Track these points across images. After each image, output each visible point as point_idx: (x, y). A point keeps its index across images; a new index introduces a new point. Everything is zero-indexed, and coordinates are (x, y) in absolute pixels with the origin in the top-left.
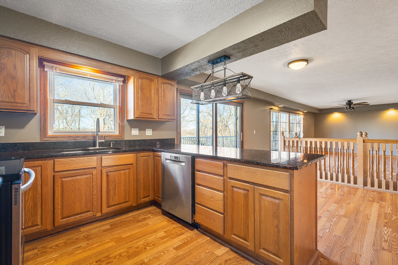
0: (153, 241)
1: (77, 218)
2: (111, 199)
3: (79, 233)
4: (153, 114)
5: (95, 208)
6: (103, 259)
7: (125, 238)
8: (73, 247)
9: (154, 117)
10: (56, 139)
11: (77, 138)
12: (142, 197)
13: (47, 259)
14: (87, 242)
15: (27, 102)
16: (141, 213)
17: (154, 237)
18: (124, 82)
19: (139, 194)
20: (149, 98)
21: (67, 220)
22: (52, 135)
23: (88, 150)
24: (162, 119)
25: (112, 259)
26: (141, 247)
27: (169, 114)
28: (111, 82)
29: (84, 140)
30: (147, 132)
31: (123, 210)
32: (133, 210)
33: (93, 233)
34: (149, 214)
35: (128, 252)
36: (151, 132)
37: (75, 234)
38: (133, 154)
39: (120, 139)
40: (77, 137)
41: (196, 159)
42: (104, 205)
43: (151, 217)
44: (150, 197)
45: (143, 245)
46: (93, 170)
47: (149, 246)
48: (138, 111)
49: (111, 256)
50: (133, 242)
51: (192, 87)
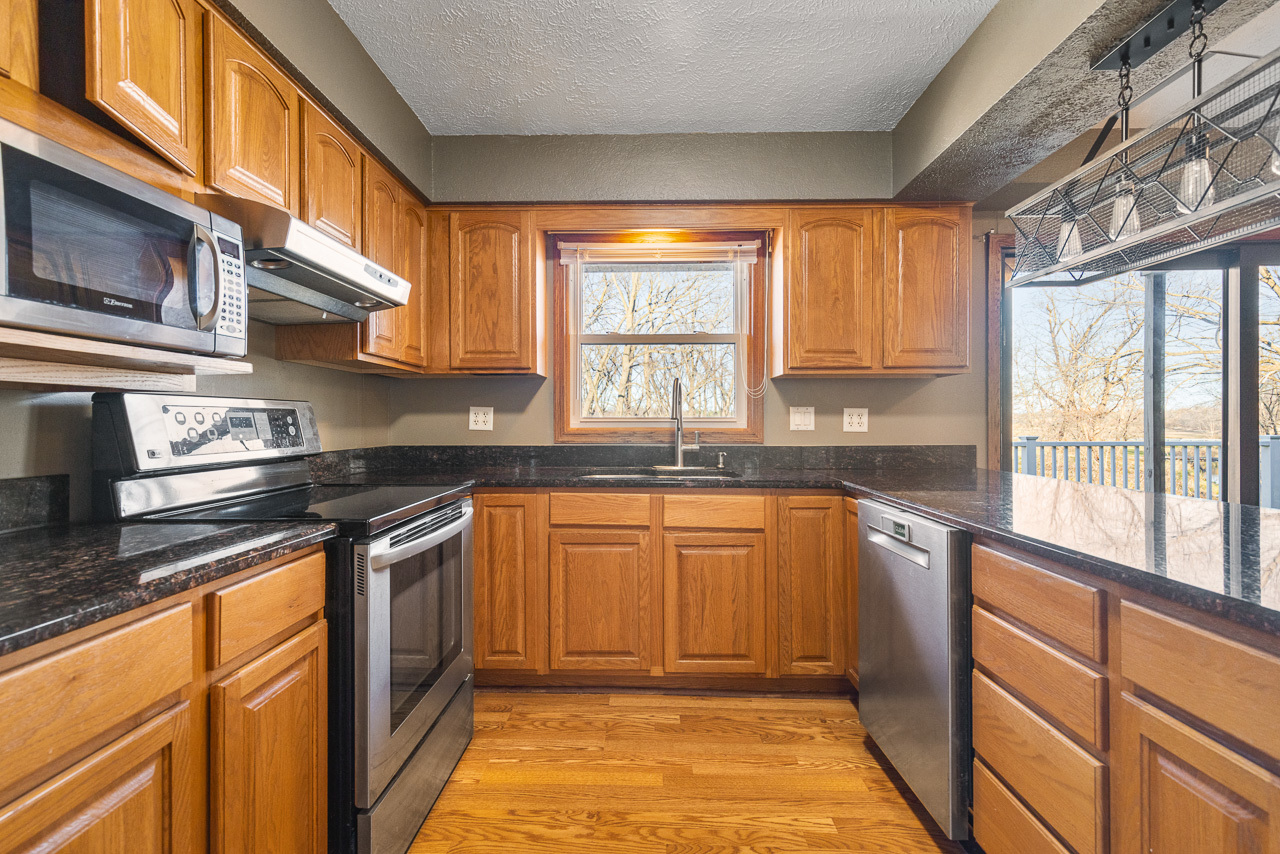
0: (777, 834)
1: (600, 665)
2: (691, 633)
3: (602, 708)
4: (857, 349)
5: (645, 648)
6: (610, 818)
7: (698, 777)
8: (570, 743)
9: (865, 364)
10: (584, 439)
11: (631, 439)
12: (797, 654)
13: (511, 748)
14: (602, 743)
15: (516, 349)
16: (792, 712)
17: (787, 820)
18: (762, 252)
19: (786, 639)
20: (840, 295)
21: (578, 661)
22: (578, 429)
23: (654, 473)
24: (900, 368)
25: (628, 829)
26: (726, 833)
27: (931, 347)
28: (721, 262)
29: (647, 443)
30: (846, 419)
31: (729, 678)
32: (771, 693)
33: (628, 723)
34: (817, 725)
35: (678, 832)
36: (865, 419)
37: (593, 708)
38: (763, 494)
39: (750, 442)
40: (630, 435)
41: (974, 545)
42: (671, 649)
43: (819, 738)
44: (830, 664)
45: (737, 832)
46: (641, 536)
47: (752, 849)
48: (797, 346)
49: (631, 818)
50: (715, 805)
51: (1011, 212)
